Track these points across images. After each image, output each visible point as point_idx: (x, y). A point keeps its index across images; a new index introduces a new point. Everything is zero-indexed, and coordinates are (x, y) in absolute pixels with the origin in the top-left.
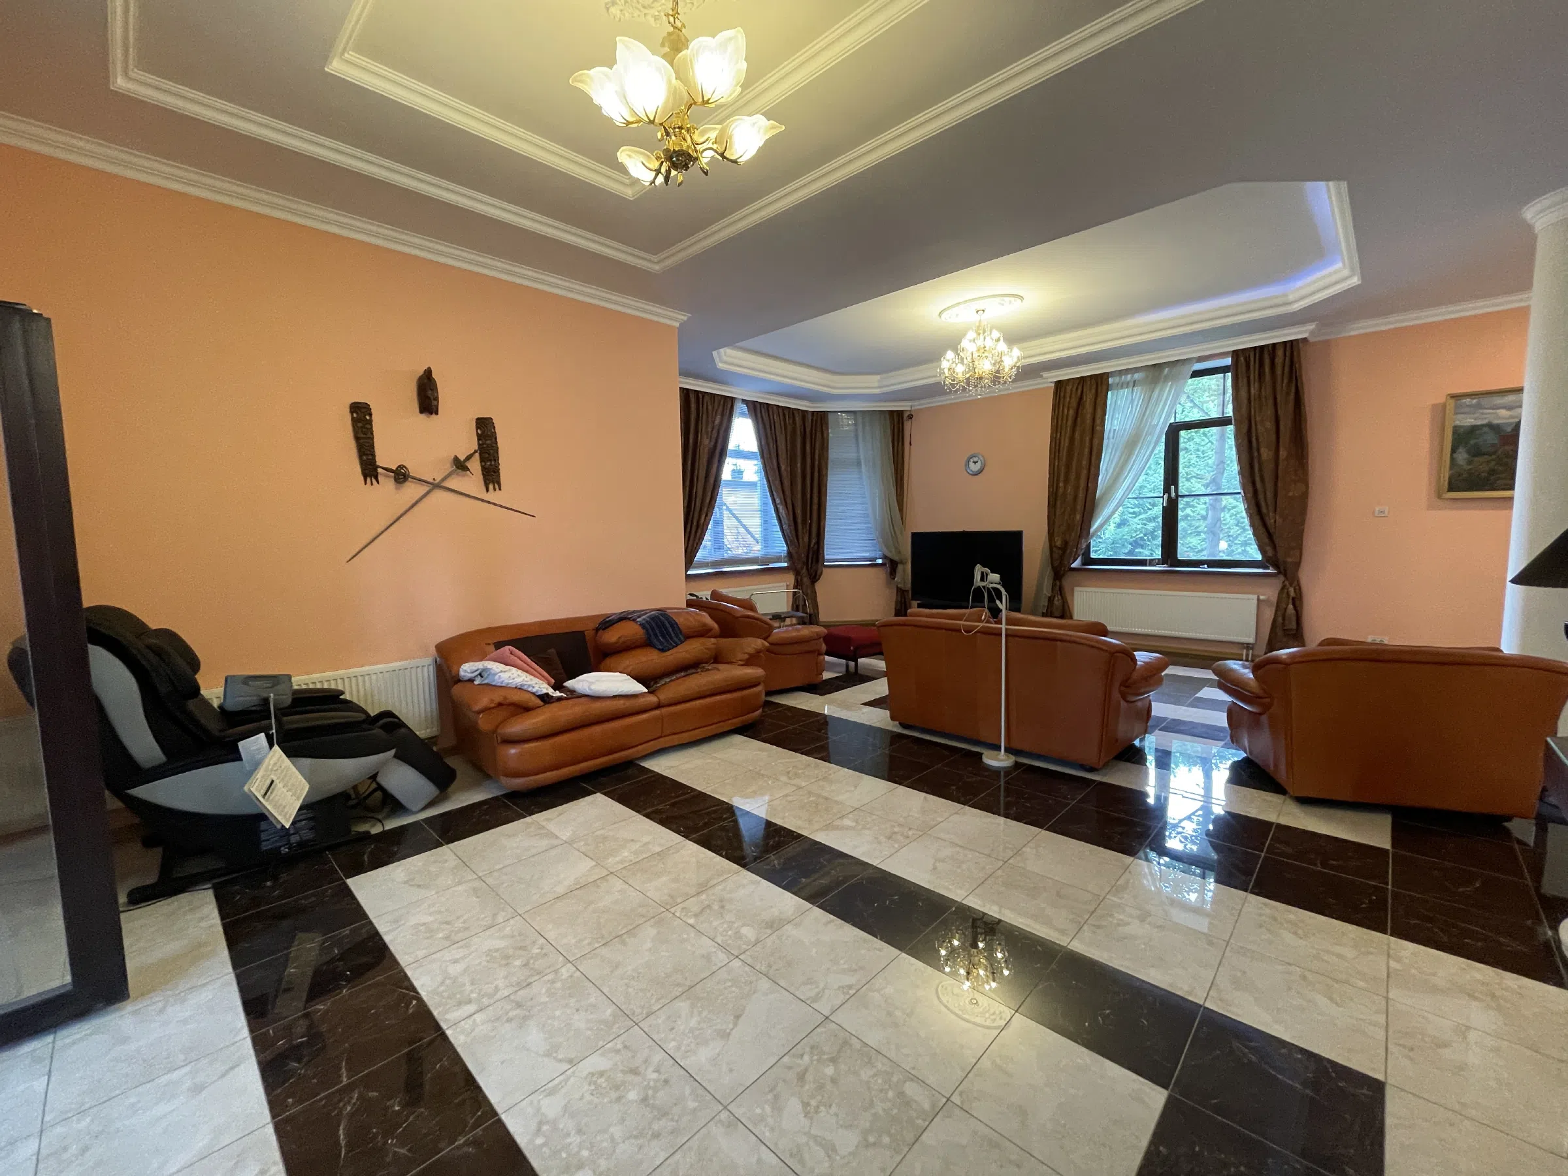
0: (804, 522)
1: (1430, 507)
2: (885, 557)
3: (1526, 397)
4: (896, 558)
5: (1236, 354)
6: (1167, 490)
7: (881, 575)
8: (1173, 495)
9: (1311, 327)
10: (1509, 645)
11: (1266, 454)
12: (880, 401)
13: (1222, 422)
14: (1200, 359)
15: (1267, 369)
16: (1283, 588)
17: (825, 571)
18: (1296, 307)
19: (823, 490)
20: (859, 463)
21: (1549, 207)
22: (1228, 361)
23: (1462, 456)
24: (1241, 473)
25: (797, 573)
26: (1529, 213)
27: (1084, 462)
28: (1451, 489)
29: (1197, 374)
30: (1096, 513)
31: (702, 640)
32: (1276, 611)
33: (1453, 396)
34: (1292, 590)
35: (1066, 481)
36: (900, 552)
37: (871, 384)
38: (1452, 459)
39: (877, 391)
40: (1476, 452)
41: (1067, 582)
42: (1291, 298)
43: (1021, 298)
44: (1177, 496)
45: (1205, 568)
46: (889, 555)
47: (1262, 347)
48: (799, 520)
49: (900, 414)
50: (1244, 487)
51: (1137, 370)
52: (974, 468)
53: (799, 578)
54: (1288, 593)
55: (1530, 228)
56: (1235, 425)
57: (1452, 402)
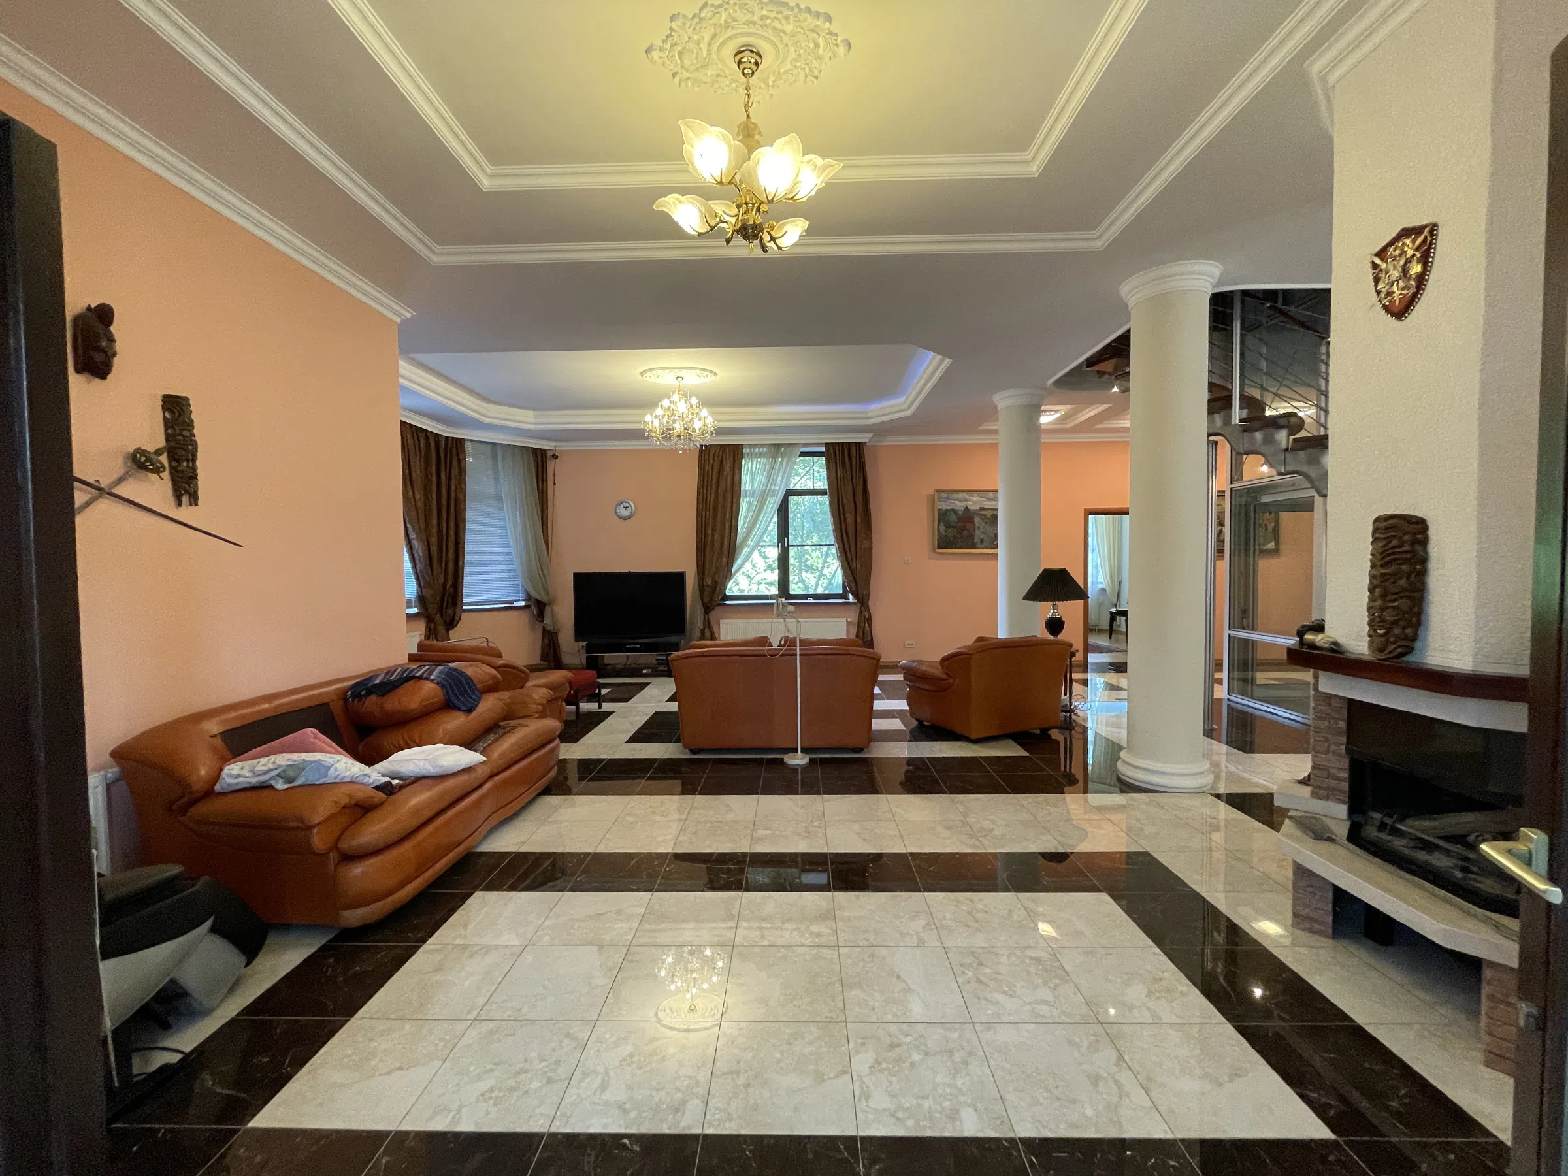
0: (440, 559)
1: (930, 558)
2: (528, 598)
3: (1001, 495)
4: (544, 598)
5: (827, 445)
6: (781, 540)
7: (523, 619)
8: (786, 545)
9: (870, 435)
10: (1002, 634)
11: (850, 518)
12: (533, 438)
13: (822, 492)
14: (805, 445)
15: (847, 460)
16: (861, 612)
17: (464, 615)
18: (872, 421)
19: (461, 526)
20: (499, 498)
21: (1009, 396)
22: (823, 449)
23: (942, 528)
24: (835, 531)
25: (429, 620)
26: (996, 398)
27: (728, 515)
28: (939, 547)
29: (803, 454)
30: (736, 557)
31: (497, 695)
32: (858, 629)
33: (938, 491)
34: (866, 613)
35: (714, 530)
36: (548, 594)
37: (526, 419)
38: (938, 530)
39: (532, 427)
40: (948, 526)
41: (713, 616)
42: (870, 415)
43: (715, 374)
44: (788, 545)
45: (811, 600)
46: (533, 594)
47: (843, 444)
48: (435, 560)
49: (544, 451)
50: (836, 539)
51: (762, 445)
52: (625, 513)
53: (432, 625)
54: (865, 617)
55: (995, 407)
56: (830, 496)
57: (936, 494)
